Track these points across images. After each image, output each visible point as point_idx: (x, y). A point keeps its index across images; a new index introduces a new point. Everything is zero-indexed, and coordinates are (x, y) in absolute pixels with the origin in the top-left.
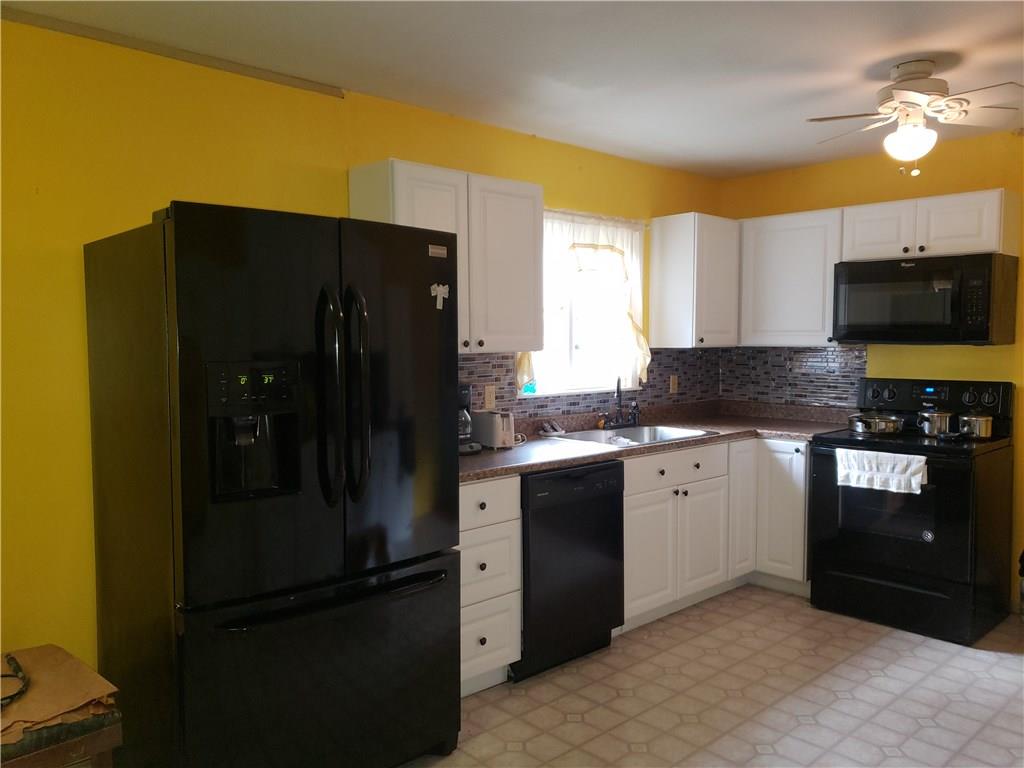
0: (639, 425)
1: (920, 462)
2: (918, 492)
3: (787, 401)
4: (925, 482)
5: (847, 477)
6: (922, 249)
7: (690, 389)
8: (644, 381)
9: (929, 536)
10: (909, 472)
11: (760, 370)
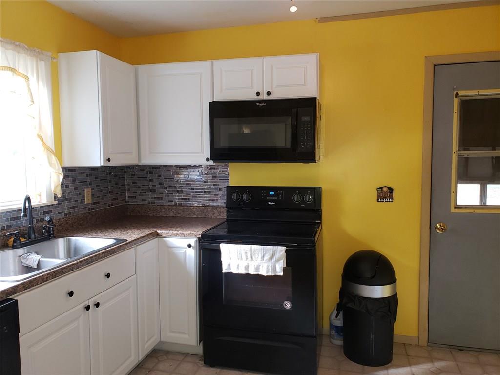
0: (55, 237)
1: (282, 251)
2: (281, 274)
3: (176, 203)
4: (285, 266)
5: (229, 265)
6: (269, 93)
7: (103, 199)
8: (59, 195)
9: (288, 305)
10: (274, 259)
11: (156, 182)
